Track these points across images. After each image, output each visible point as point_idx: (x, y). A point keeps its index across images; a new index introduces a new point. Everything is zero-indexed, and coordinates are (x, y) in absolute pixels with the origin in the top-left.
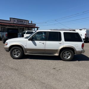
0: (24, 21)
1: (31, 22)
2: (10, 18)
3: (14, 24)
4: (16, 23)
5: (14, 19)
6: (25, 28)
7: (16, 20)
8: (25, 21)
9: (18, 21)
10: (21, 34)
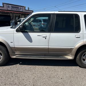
0: (19, 7)
1: (29, 8)
2: (3, 4)
3: (8, 10)
4: (10, 9)
5: (8, 5)
6: (21, 15)
7: (10, 6)
8: (21, 7)
9: (12, 7)
10: (13, 21)
